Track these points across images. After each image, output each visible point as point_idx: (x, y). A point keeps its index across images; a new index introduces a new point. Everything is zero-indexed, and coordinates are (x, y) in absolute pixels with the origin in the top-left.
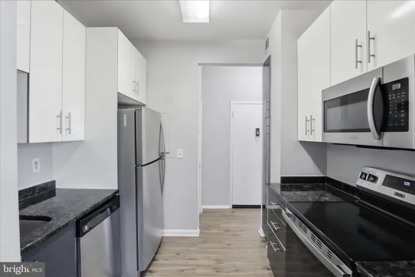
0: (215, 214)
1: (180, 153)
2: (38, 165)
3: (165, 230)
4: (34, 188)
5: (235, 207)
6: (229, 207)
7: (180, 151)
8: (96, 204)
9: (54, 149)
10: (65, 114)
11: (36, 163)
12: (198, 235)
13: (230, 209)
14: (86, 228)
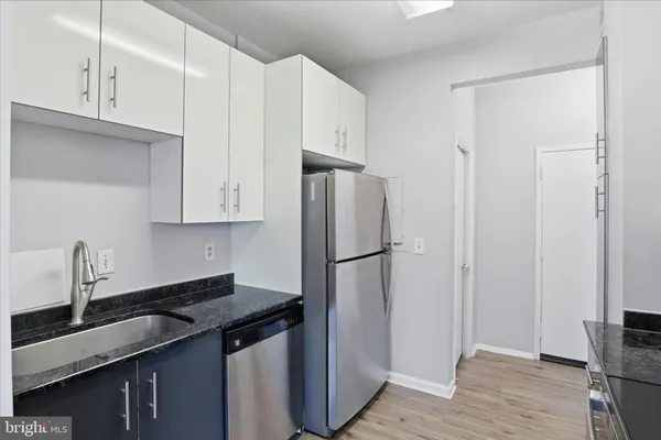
0: (497, 365)
1: (419, 243)
2: (212, 251)
3: (392, 374)
4: (205, 280)
5: (544, 357)
6: (534, 356)
7: (419, 241)
8: (258, 313)
9: (234, 232)
10: (233, 186)
11: (210, 249)
12: (450, 397)
13: (535, 360)
14: (237, 343)
